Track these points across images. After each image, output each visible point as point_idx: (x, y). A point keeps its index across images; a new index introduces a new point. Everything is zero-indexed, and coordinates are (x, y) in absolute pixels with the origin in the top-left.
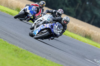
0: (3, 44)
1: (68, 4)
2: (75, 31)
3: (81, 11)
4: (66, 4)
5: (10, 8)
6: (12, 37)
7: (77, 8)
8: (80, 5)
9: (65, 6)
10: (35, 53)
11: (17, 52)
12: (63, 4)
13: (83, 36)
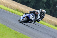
0: (9, 30)
1: (45, 7)
2: (49, 22)
3: (53, 11)
4: (44, 7)
5: (12, 9)
6: (14, 26)
7: (51, 9)
8: (52, 8)
9: (44, 8)
10: (27, 35)
11: (17, 34)
12: (43, 7)
13: (54, 26)
